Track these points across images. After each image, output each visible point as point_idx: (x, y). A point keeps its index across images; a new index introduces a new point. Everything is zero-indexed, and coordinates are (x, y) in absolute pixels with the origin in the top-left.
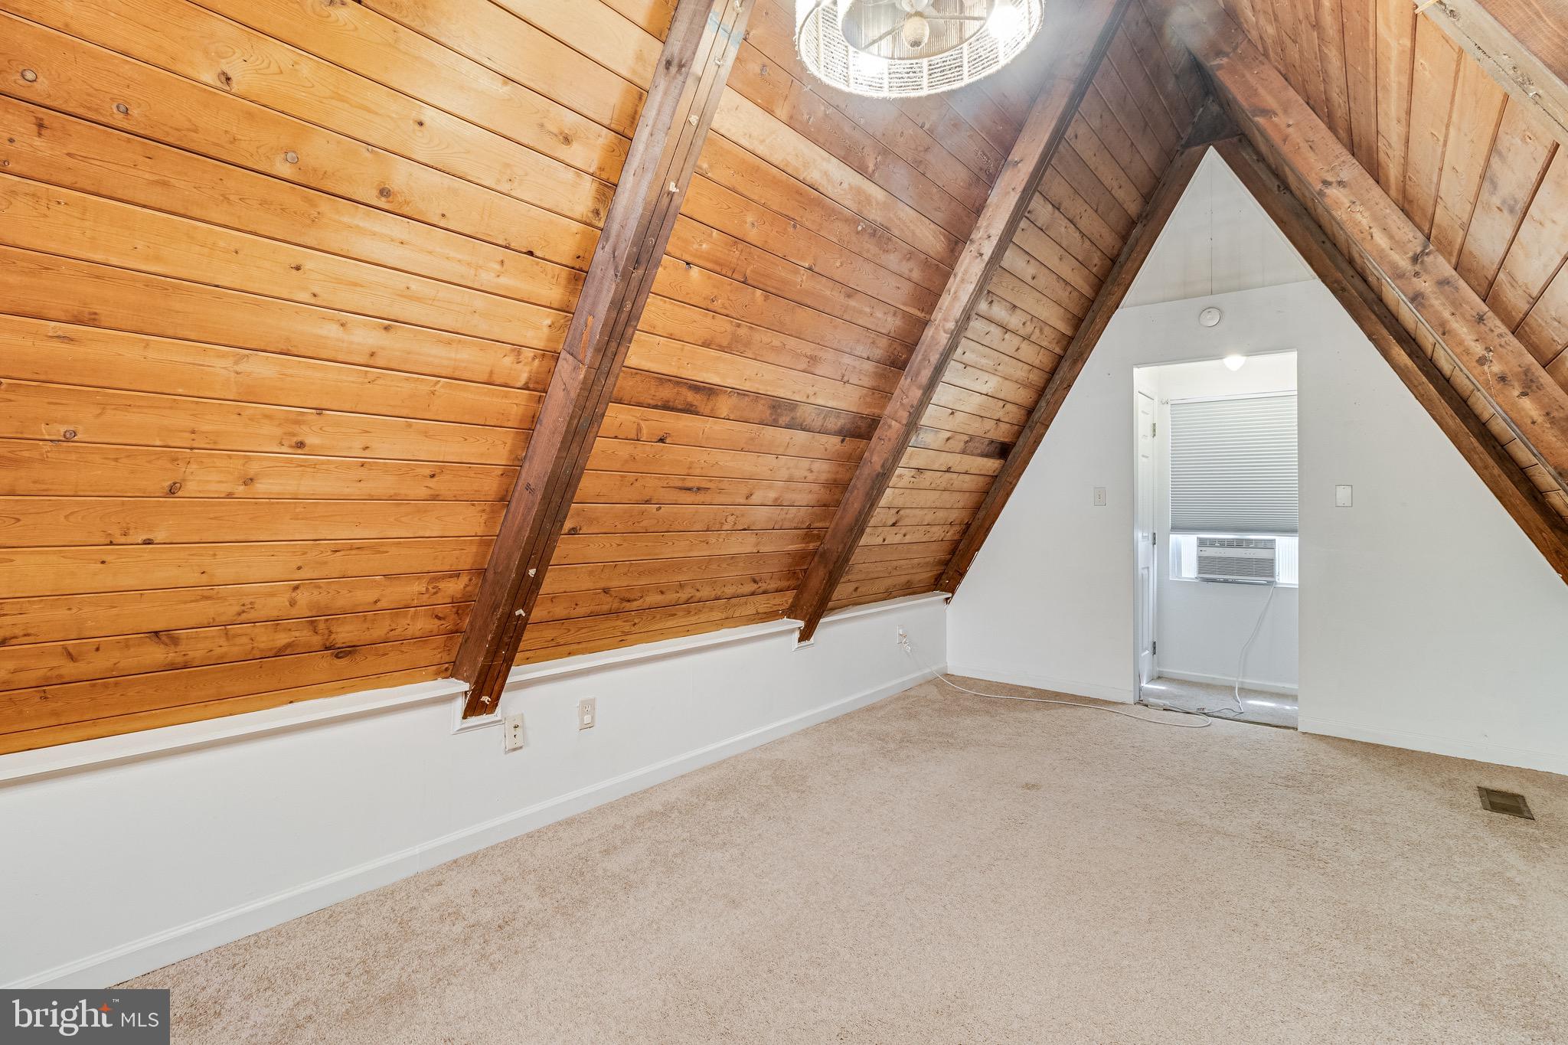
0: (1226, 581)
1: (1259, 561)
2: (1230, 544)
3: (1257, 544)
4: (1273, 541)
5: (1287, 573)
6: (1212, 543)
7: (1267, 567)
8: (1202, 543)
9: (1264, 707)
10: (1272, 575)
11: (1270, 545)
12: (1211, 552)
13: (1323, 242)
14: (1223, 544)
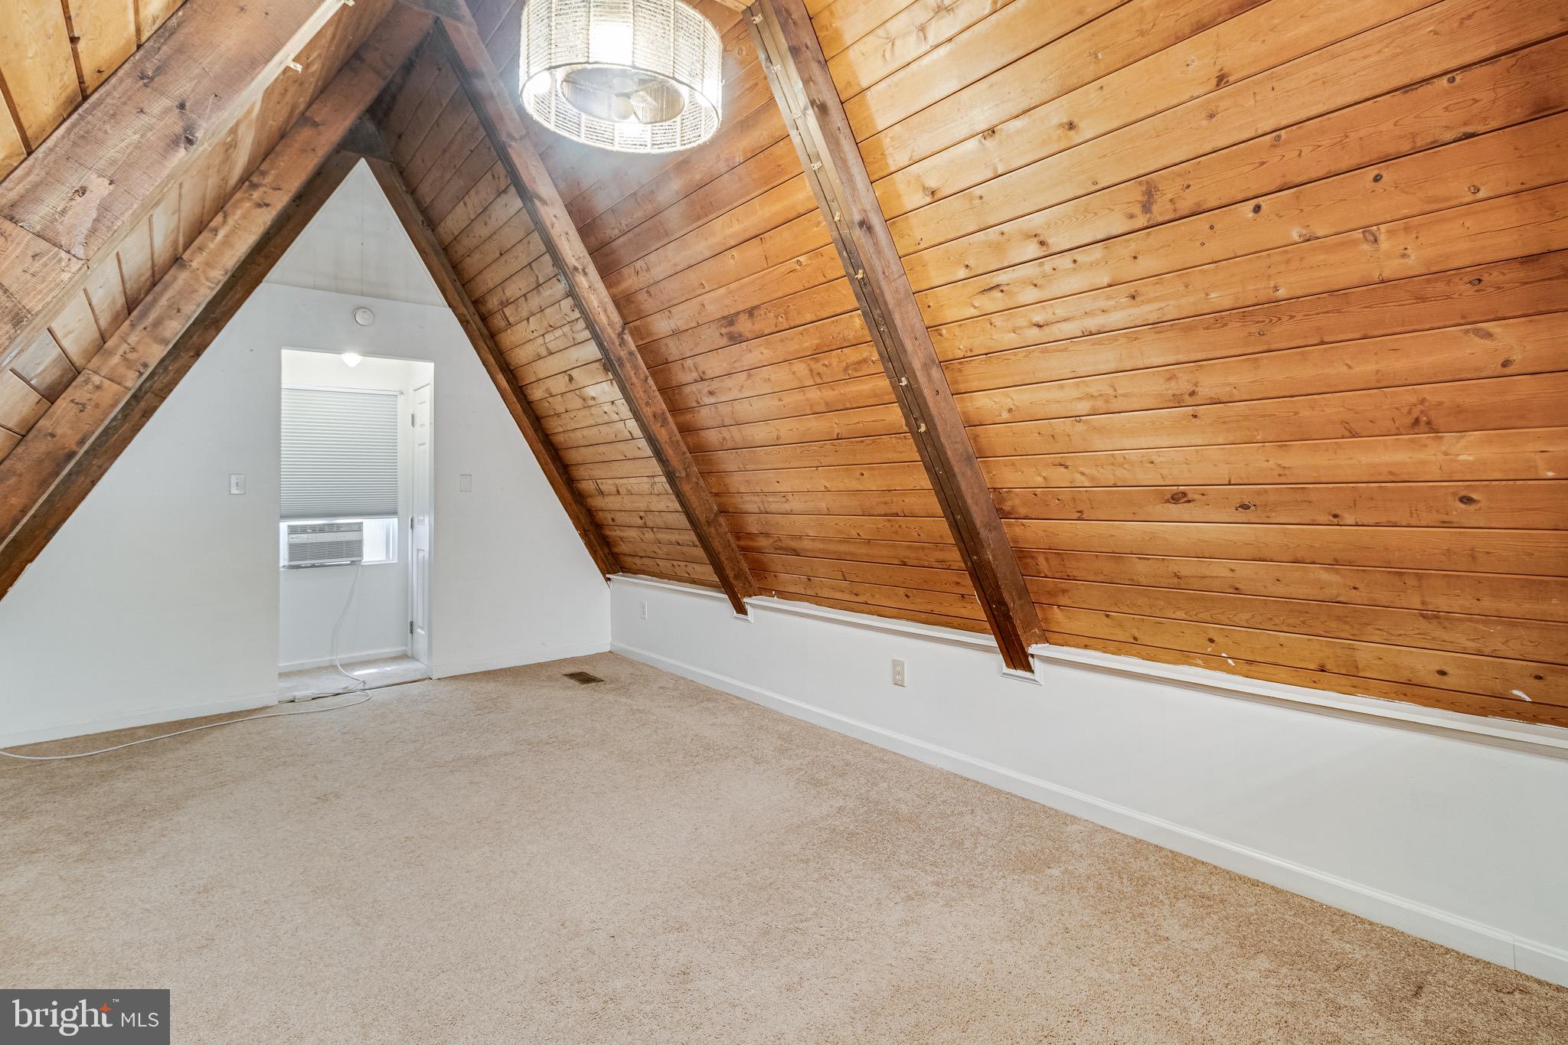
0: (313, 566)
1: (348, 543)
2: (321, 529)
3: (350, 528)
4: (362, 523)
5: (372, 554)
6: (303, 530)
7: (354, 549)
8: (293, 530)
9: (371, 674)
10: (360, 555)
11: (359, 528)
12: (303, 538)
13: (455, 281)
14: (315, 529)
